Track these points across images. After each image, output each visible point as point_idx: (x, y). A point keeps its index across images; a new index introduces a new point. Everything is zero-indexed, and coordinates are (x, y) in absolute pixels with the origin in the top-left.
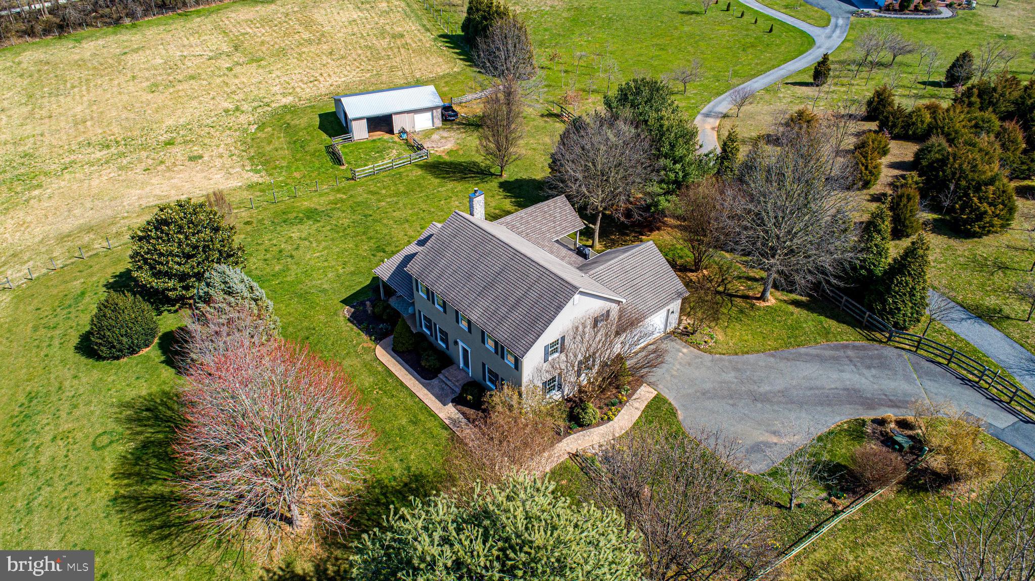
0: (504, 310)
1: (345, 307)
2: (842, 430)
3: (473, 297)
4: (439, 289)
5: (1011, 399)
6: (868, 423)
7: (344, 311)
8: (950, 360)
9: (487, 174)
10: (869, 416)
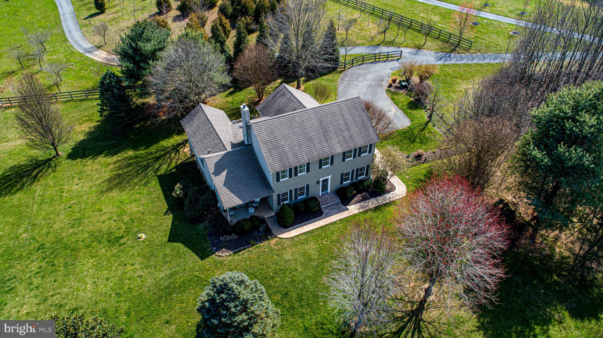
0: (346, 134)
1: (214, 256)
2: (391, 96)
3: (325, 144)
4: (304, 160)
5: (388, 57)
6: (389, 89)
7: (220, 256)
8: (363, 60)
9: (46, 163)
10: (386, 88)
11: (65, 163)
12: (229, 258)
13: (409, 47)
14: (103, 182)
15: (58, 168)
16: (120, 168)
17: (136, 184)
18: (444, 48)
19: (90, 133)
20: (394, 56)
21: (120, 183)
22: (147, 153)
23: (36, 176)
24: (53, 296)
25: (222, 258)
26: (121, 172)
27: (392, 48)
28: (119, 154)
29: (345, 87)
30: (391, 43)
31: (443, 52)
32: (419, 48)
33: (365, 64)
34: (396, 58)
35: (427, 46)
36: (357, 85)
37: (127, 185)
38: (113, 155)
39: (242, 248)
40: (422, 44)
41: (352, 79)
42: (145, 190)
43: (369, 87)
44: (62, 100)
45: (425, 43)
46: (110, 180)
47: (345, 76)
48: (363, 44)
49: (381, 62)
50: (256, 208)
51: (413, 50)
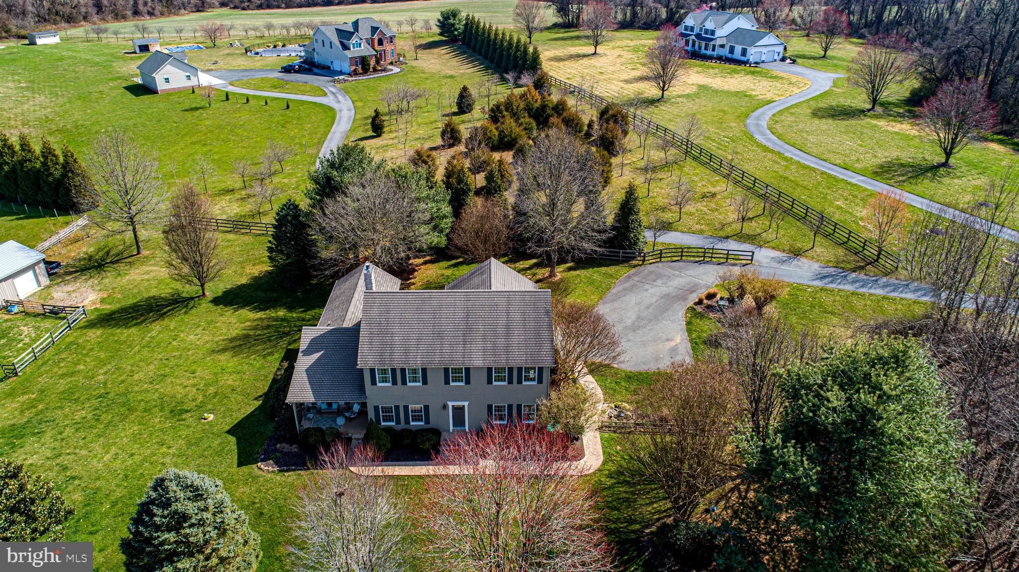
0: (501, 341)
1: (254, 466)
2: (691, 318)
3: (460, 348)
4: (417, 362)
5: (727, 258)
6: (695, 307)
7: (261, 469)
8: (682, 256)
9: (185, 301)
10: (690, 303)
11: (205, 306)
12: (269, 475)
13: (779, 250)
14: (224, 340)
15: (194, 311)
16: (255, 328)
17: (256, 352)
18: (843, 261)
19: (255, 279)
20: (742, 257)
21: (240, 345)
22: (299, 317)
23: (165, 313)
24: (68, 454)
25: (261, 472)
26: (252, 333)
27: (749, 245)
28: (268, 312)
29: (624, 289)
30: (751, 238)
31: (837, 267)
32: (796, 253)
33: (684, 261)
34: (744, 262)
35: (813, 254)
36: (647, 290)
37: (247, 350)
38: (261, 310)
39: (294, 467)
40: (806, 248)
41: (643, 280)
42: (260, 363)
43: (662, 298)
44: (256, 232)
45: (813, 248)
46: (231, 340)
47: (634, 275)
48: (701, 232)
49: (714, 263)
50: (348, 419)
51: (785, 254)
